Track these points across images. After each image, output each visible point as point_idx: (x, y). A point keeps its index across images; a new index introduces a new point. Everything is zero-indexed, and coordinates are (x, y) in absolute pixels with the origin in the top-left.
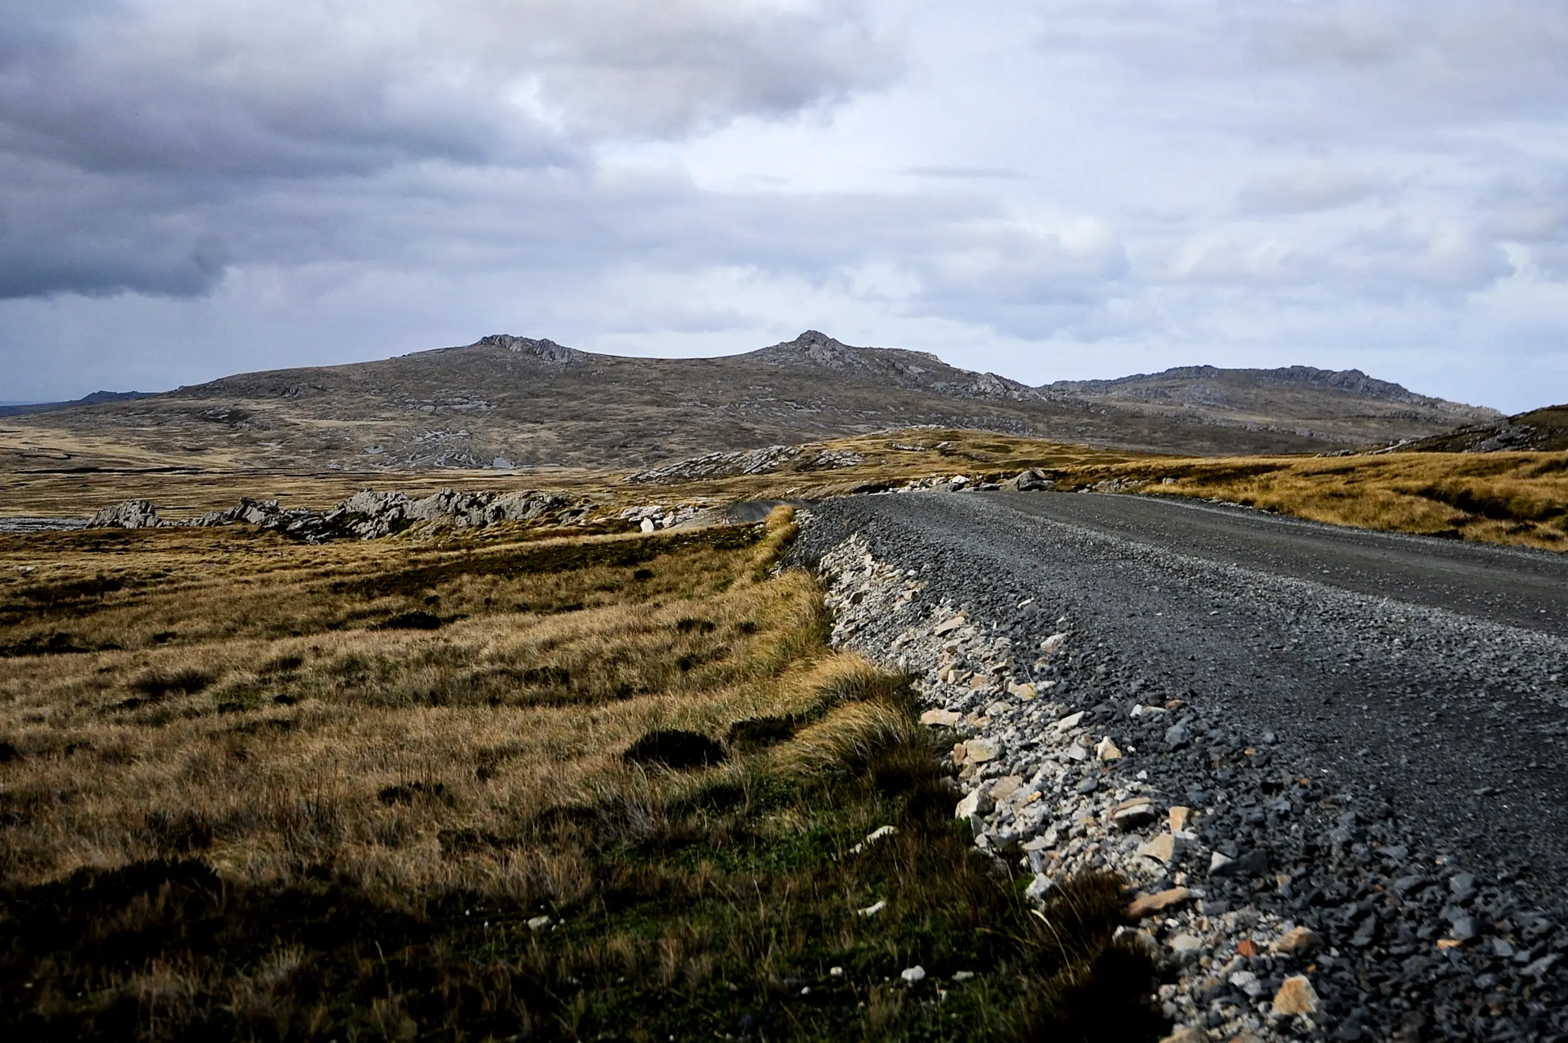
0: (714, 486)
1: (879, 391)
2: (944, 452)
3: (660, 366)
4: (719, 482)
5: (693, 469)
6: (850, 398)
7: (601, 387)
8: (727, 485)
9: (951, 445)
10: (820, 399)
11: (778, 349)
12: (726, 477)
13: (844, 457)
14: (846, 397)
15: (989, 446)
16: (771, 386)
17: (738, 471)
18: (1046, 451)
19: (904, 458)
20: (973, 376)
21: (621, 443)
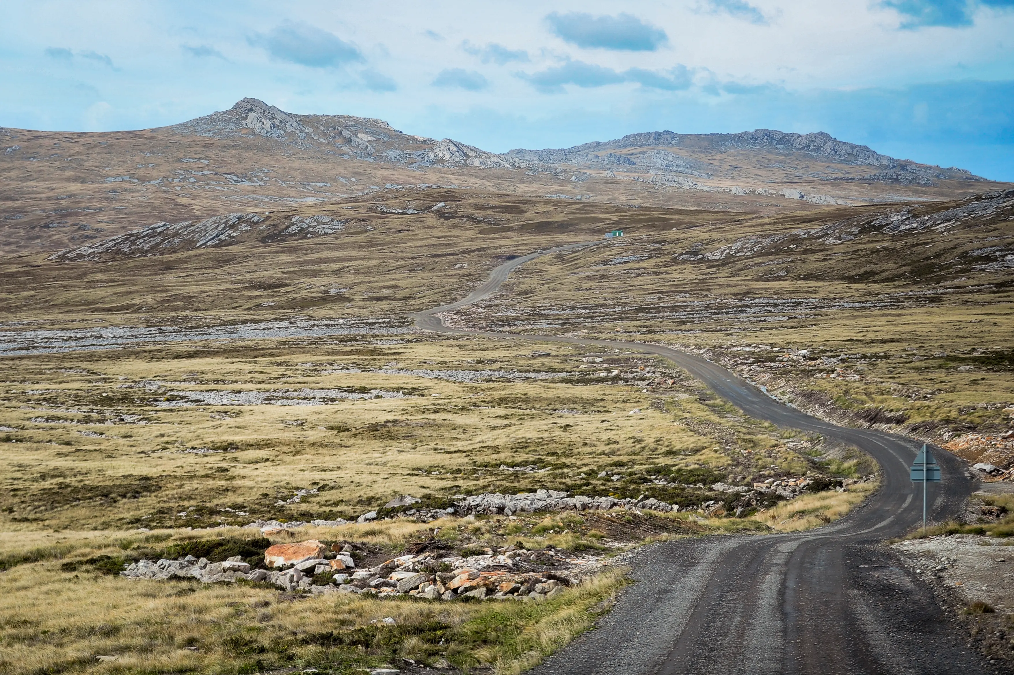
0: (162, 263)
1: (326, 161)
2: (441, 214)
3: (83, 140)
4: (167, 257)
5: (133, 243)
6: (296, 169)
7: (17, 163)
8: (177, 261)
9: (449, 207)
10: (262, 171)
11: (212, 119)
12: (175, 252)
13: (319, 224)
14: (291, 168)
15: (496, 207)
16: (206, 158)
17: (190, 244)
18: (566, 210)
19: (394, 223)
20: (429, 144)
21: (42, 223)
